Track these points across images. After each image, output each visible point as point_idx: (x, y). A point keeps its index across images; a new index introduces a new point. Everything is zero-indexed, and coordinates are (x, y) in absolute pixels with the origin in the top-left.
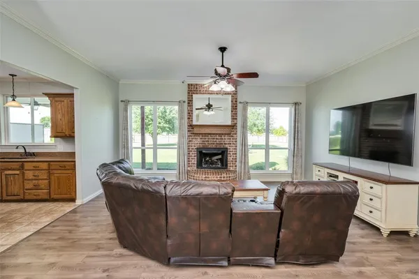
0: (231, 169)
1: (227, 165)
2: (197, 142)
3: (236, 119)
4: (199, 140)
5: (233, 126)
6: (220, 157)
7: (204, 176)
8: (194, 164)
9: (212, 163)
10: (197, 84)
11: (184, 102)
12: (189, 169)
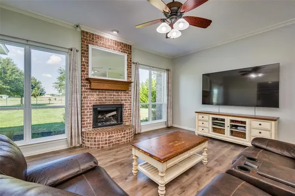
0: (127, 124)
1: (121, 120)
2: (93, 99)
3: (131, 77)
4: (95, 96)
5: (128, 84)
6: (115, 113)
7: (108, 136)
8: (90, 123)
9: (107, 120)
10: (93, 34)
11: (77, 51)
12: (83, 130)
